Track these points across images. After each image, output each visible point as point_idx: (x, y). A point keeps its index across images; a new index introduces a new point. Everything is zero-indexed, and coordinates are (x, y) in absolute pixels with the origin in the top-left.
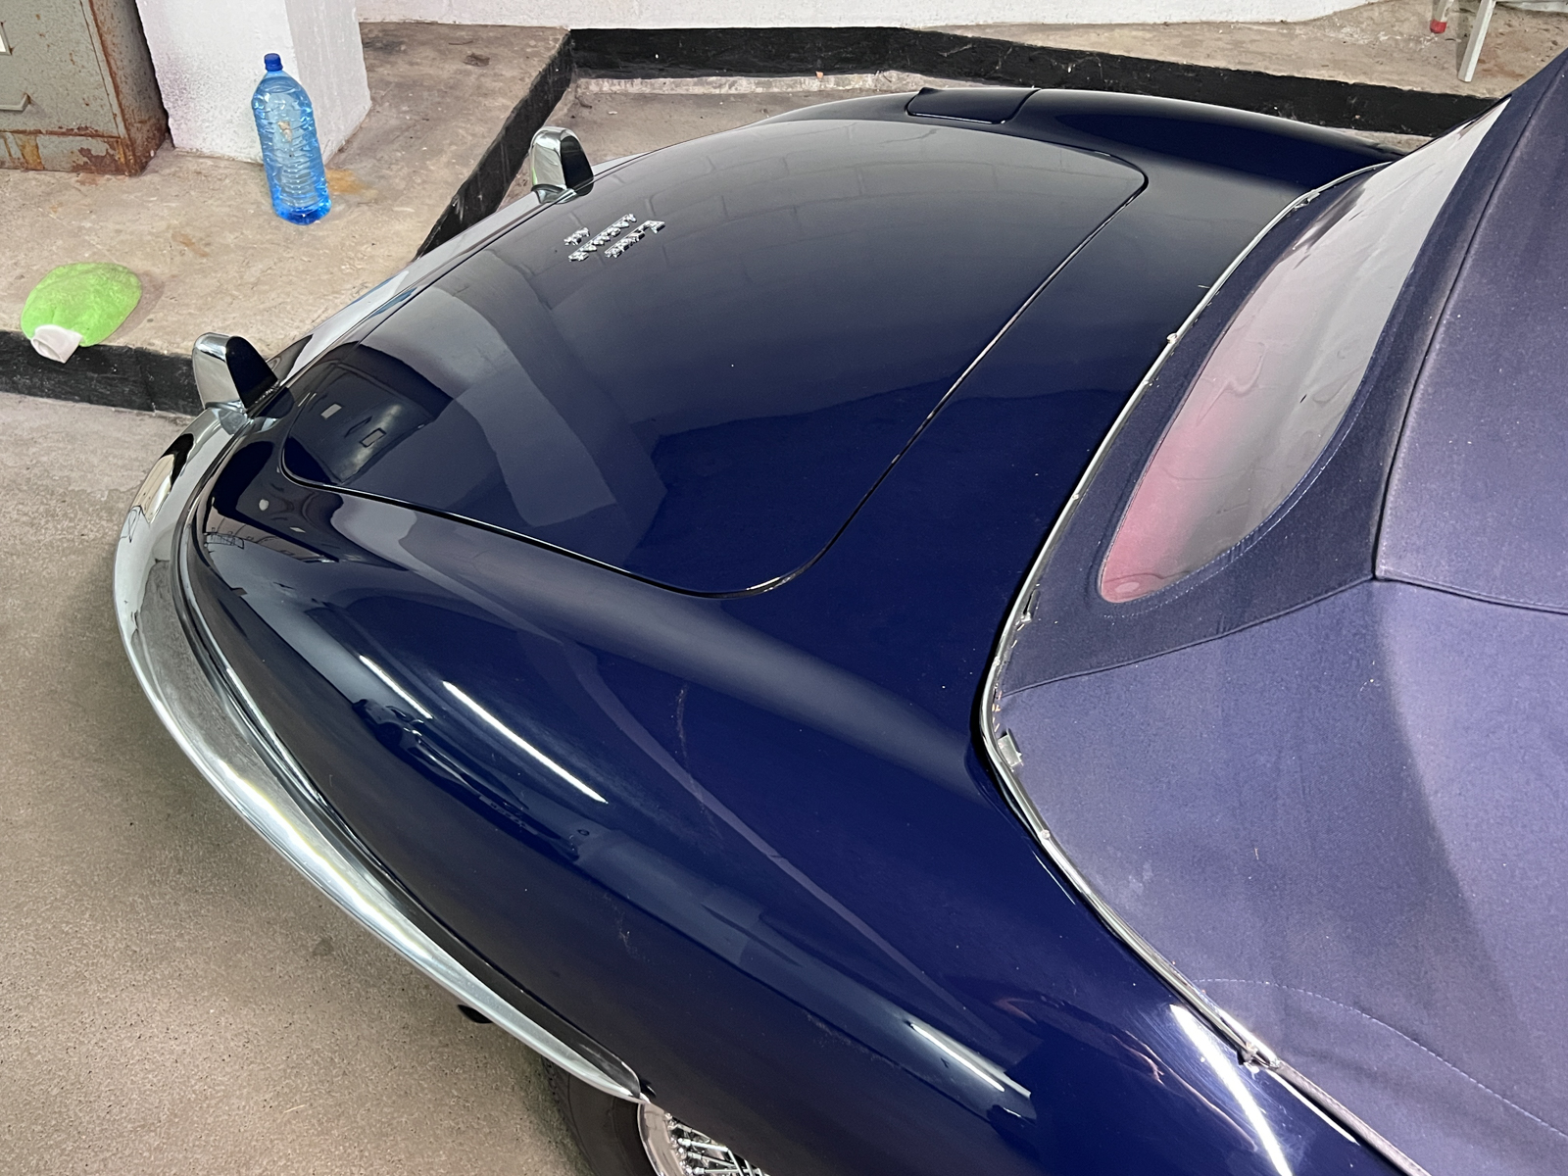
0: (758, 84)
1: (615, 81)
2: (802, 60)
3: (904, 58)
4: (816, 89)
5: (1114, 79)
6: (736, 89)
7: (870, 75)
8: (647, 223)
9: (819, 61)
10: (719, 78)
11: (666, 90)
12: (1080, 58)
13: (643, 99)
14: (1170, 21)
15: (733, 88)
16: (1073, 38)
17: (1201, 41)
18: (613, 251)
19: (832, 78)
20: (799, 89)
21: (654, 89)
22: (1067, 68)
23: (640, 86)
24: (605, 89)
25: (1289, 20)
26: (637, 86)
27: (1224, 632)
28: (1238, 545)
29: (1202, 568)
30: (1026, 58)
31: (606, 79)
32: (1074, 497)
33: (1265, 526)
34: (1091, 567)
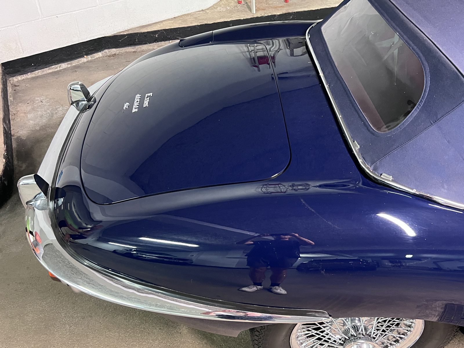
0: (68, 64)
1: (22, 76)
2: (78, 54)
3: (108, 45)
4: (86, 61)
5: (170, 36)
6: (62, 67)
7: (100, 53)
8: (147, 95)
9: (84, 53)
10: (55, 66)
11: (40, 74)
12: (159, 32)
13: (33, 78)
15: (61, 67)
16: (154, 27)
17: (187, 20)
18: (146, 104)
19: (89, 56)
20: (81, 62)
21: (36, 75)
22: (156, 36)
23: (31, 75)
24: (19, 79)
25: (204, 9)
26: (30, 75)
27: (434, 123)
28: (418, 104)
29: (411, 113)
30: (144, 36)
31: (18, 76)
32: (339, 117)
33: (423, 96)
34: (367, 128)
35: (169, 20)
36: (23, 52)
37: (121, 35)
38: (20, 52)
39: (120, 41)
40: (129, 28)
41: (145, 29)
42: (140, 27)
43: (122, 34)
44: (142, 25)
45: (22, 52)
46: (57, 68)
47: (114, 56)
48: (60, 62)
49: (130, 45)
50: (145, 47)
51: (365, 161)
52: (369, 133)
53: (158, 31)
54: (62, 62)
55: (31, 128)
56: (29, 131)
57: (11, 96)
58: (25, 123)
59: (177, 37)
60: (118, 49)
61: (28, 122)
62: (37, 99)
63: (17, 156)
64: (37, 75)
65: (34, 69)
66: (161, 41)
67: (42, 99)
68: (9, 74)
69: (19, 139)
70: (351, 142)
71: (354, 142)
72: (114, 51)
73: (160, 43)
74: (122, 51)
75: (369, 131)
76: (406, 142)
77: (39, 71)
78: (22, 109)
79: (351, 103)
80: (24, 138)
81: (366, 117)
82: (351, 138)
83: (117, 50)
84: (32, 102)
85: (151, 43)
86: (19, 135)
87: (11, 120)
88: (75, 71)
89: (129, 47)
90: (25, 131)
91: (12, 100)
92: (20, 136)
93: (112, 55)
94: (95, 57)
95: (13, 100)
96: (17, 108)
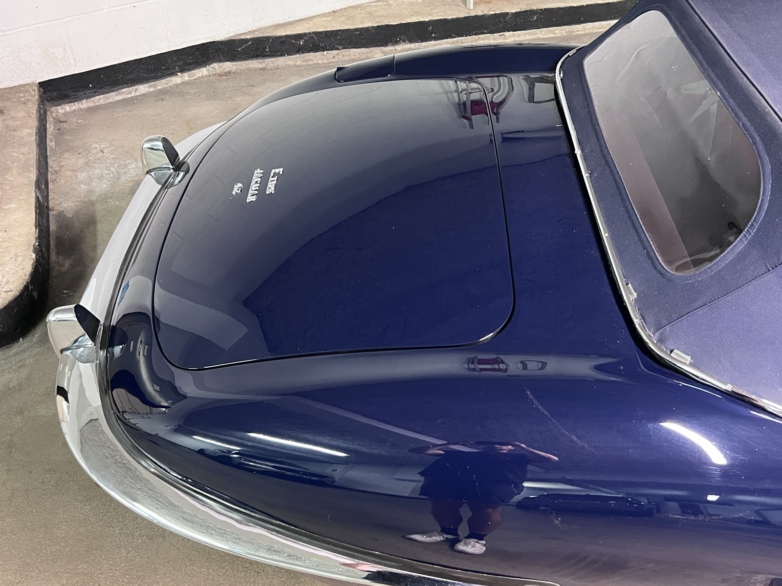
0: (149, 87)
1: (72, 104)
2: (167, 69)
3: (219, 56)
4: (180, 82)
5: (324, 43)
6: (139, 92)
7: (204, 68)
8: (273, 171)
9: (177, 67)
10: (128, 88)
11: (102, 102)
12: (305, 36)
13: (90, 110)
14: (335, 10)
15: (137, 92)
16: (297, 27)
17: (354, 16)
18: (271, 188)
19: (186, 74)
20: (171, 84)
21: (95, 103)
22: (300, 42)
23: (87, 104)
24: (67, 110)
26: (84, 104)
27: (773, 269)
28: (746, 230)
29: (732, 246)
30: (279, 43)
31: (66, 105)
32: (605, 235)
33: (757, 217)
34: (653, 263)
35: (324, 15)
36: (76, 64)
37: (241, 40)
38: (71, 64)
39: (240, 50)
40: (255, 28)
41: (282, 30)
42: (274, 26)
43: (243, 37)
44: (278, 23)
45: (74, 65)
46: (130, 93)
47: (226, 74)
48: (135, 83)
49: (255, 57)
50: (280, 61)
51: (645, 322)
52: (654, 272)
53: (305, 34)
54: (140, 82)
55: (83, 198)
56: (78, 204)
57: (52, 139)
58: (73, 189)
59: (336, 46)
60: (235, 63)
61: (78, 187)
62: (94, 146)
63: (57, 246)
64: (97, 104)
65: (93, 94)
66: (309, 51)
67: (102, 146)
68: (50, 101)
69: (61, 215)
70: (623, 285)
71: (627, 284)
72: (228, 66)
73: (306, 54)
74: (241, 68)
75: (655, 268)
76: (720, 296)
77: (101, 96)
78: (68, 163)
79: (627, 211)
80: (70, 214)
81: (652, 241)
82: (623, 277)
83: (232, 65)
84: (87, 152)
85: (291, 55)
86: (61, 209)
87: (51, 182)
88: (162, 99)
89: (254, 61)
90: (71, 202)
91: (54, 147)
92: (63, 212)
93: (225, 73)
94: (196, 76)
95: (56, 146)
96: (60, 162)
